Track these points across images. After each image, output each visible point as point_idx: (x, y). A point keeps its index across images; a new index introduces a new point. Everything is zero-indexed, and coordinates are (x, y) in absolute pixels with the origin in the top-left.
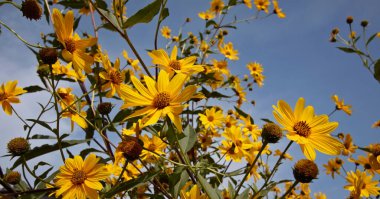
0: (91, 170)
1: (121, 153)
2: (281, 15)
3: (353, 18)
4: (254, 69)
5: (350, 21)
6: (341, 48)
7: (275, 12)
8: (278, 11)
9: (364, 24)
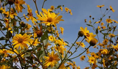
0: (25, 39)
1: (36, 34)
2: (71, 14)
3: (91, 16)
4: (62, 29)
5: (90, 17)
6: (87, 24)
7: (70, 13)
8: (71, 12)
9: (93, 19)
